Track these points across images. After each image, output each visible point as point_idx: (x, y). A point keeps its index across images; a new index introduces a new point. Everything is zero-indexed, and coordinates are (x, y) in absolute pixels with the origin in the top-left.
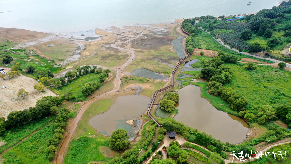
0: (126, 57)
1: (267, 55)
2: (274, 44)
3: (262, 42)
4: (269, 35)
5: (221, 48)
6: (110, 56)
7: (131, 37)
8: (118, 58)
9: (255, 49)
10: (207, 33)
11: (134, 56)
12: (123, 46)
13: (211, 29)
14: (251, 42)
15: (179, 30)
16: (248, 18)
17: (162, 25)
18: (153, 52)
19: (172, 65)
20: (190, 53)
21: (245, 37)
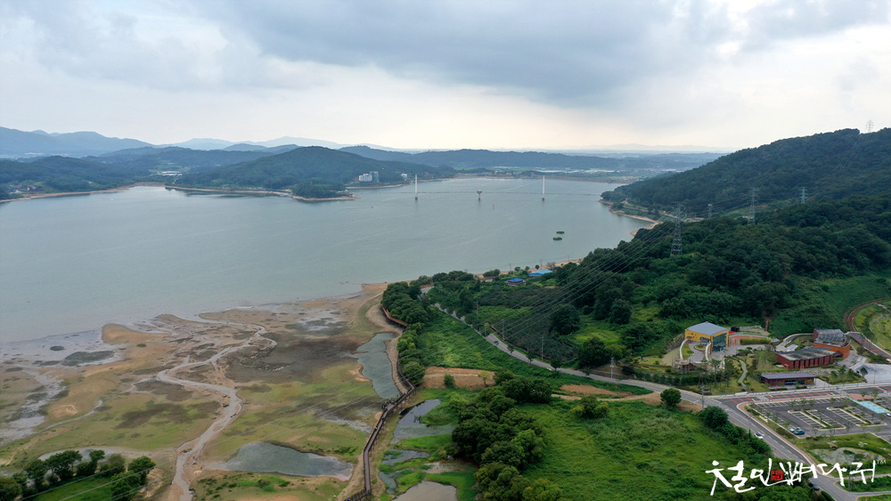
0: (210, 409)
1: (628, 372)
2: (640, 341)
3: (609, 337)
4: (622, 318)
5: (501, 359)
6: (156, 410)
7: (226, 345)
8: (180, 415)
9: (593, 359)
10: (456, 319)
11: (235, 405)
12: (198, 374)
13: (466, 307)
14: (581, 338)
15: (374, 315)
16: (562, 274)
17: (322, 303)
18: (299, 387)
19: (362, 426)
20: (413, 380)
21: (563, 326)
